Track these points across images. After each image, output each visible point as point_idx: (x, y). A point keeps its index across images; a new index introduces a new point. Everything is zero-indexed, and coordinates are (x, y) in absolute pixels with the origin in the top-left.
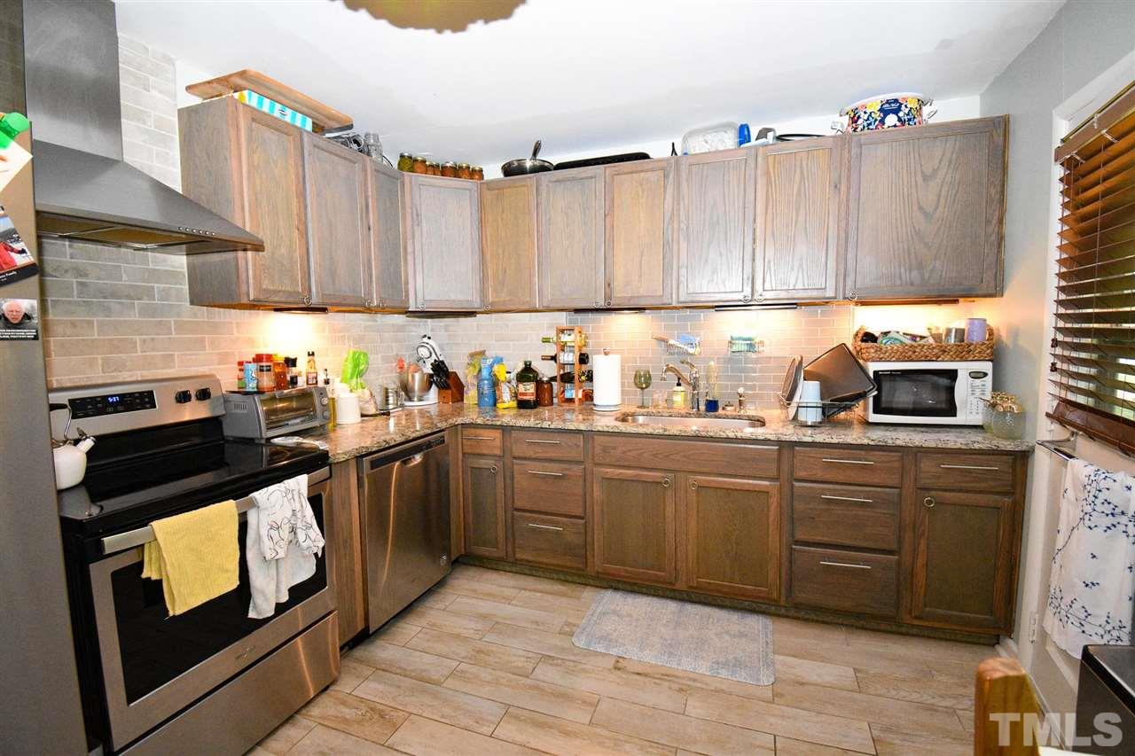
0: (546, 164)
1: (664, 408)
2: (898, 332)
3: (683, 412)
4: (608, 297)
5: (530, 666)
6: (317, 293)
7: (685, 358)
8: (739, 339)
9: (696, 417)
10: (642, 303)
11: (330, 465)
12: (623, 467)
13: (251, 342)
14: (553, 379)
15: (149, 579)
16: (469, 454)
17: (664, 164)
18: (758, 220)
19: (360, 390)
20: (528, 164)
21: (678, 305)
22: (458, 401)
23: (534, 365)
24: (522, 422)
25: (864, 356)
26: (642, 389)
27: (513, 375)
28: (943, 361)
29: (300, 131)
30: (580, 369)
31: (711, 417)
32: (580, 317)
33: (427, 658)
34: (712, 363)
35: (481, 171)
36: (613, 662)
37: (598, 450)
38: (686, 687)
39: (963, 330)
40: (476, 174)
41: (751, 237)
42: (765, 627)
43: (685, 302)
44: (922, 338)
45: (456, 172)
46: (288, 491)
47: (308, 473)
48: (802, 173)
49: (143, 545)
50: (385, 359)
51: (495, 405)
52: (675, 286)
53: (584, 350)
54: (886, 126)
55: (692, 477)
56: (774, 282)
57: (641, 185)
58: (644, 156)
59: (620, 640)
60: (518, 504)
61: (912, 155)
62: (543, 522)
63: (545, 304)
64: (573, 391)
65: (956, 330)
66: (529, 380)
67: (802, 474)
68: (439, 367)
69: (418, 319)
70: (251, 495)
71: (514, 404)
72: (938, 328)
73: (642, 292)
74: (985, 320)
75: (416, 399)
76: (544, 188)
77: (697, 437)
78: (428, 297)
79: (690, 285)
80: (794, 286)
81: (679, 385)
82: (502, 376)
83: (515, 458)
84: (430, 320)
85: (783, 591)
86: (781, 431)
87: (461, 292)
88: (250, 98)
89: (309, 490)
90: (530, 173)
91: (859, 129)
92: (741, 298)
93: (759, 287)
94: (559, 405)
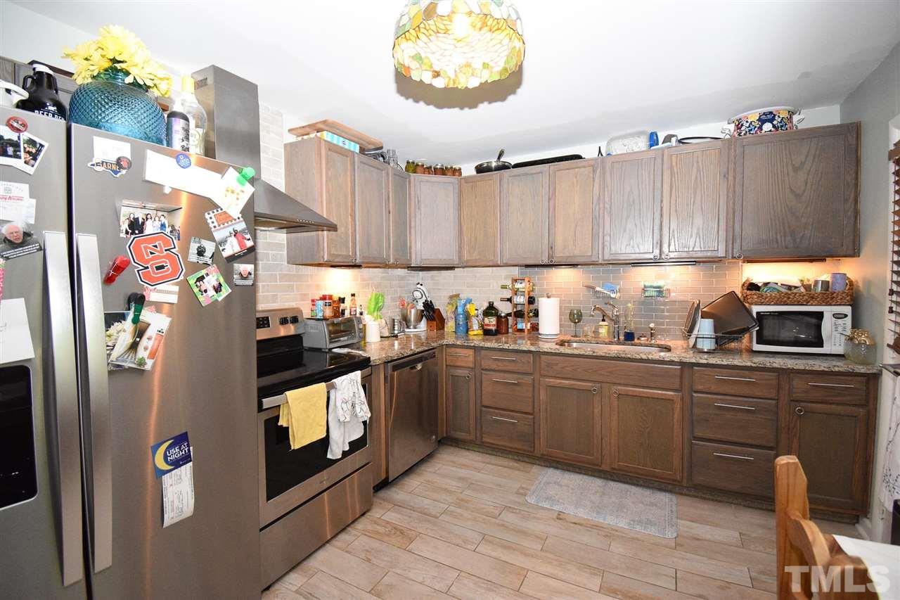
0: (506, 164)
1: (592, 337)
2: (777, 284)
3: (607, 340)
4: (550, 257)
5: (497, 512)
6: (360, 255)
7: (608, 300)
8: (651, 287)
9: (617, 344)
10: (575, 261)
11: (371, 366)
12: (563, 378)
13: (318, 287)
14: (509, 315)
15: (282, 426)
16: (450, 366)
17: (592, 163)
18: (664, 202)
19: (379, 320)
20: (494, 165)
21: (603, 262)
22: (440, 329)
23: (496, 305)
24: (488, 345)
25: (749, 300)
26: (575, 323)
27: (480, 312)
28: (812, 305)
29: (353, 152)
30: (529, 307)
31: (629, 345)
32: (529, 270)
33: (426, 501)
34: (629, 305)
35: (460, 169)
36: (556, 514)
37: (543, 364)
38: (610, 534)
39: (829, 282)
40: (456, 172)
41: (659, 211)
42: (671, 500)
43: (609, 260)
44: (796, 287)
45: (443, 171)
46: (352, 380)
47: (361, 370)
48: (698, 167)
49: (279, 406)
50: (393, 299)
51: (467, 332)
52: (600, 248)
53: (532, 294)
54: (763, 131)
55: (614, 388)
56: (677, 246)
57: (576, 177)
58: (578, 157)
59: (560, 501)
60: (486, 403)
61: (784, 153)
62: (502, 416)
63: (504, 262)
64: (524, 324)
65: (822, 281)
66: (492, 315)
67: (700, 387)
68: (428, 306)
69: (413, 272)
70: (333, 381)
71: (481, 332)
72: (808, 280)
73: (577, 252)
74: (845, 274)
75: (412, 327)
76: (505, 180)
77: (617, 358)
78: (424, 257)
79: (612, 248)
80: (693, 248)
81: (603, 320)
82: (473, 312)
83: (483, 369)
84: (420, 273)
85: (685, 475)
86: (683, 355)
87: (446, 253)
88: (327, 136)
89: (362, 381)
90: (495, 171)
91: (743, 134)
92: (652, 257)
93: (665, 249)
94: (513, 334)
